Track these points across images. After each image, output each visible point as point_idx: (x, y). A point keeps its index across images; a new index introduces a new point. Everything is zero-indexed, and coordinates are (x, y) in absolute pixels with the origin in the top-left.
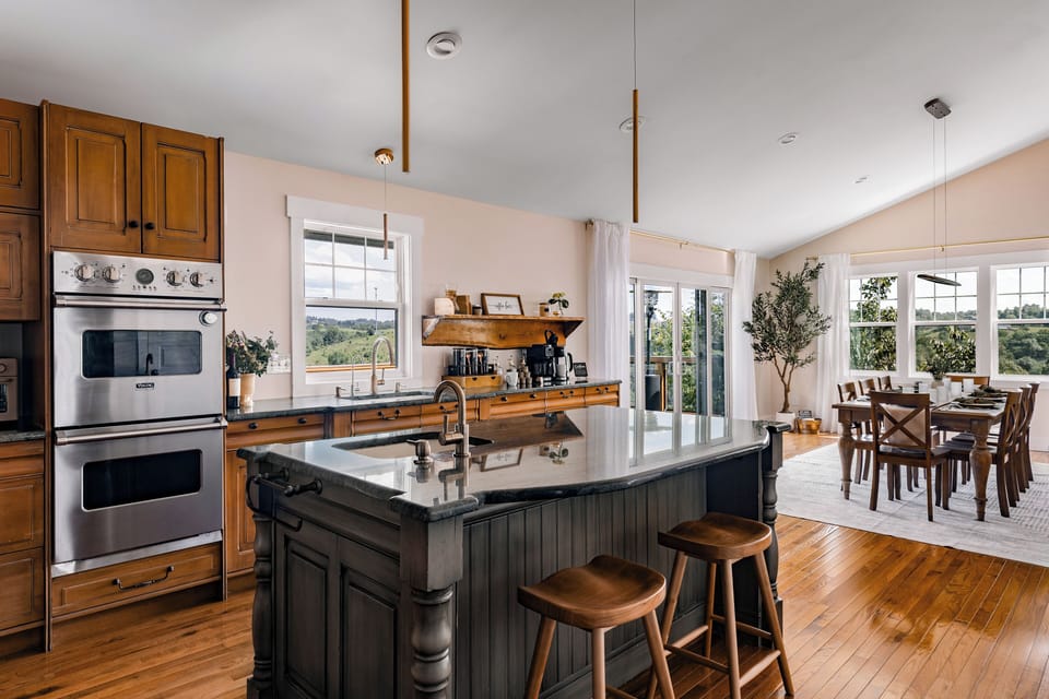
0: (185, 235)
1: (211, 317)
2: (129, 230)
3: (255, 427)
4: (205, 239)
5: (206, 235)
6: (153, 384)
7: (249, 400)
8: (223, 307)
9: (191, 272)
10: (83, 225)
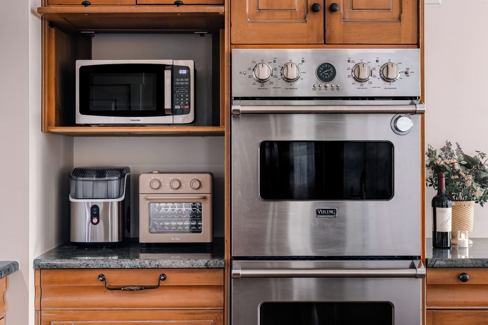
0: (375, 15)
1: (405, 123)
2: (310, 16)
3: (465, 280)
4: (400, 19)
5: (401, 12)
6: (335, 211)
7: (464, 239)
8: (419, 108)
9: (381, 63)
10: (263, 16)
